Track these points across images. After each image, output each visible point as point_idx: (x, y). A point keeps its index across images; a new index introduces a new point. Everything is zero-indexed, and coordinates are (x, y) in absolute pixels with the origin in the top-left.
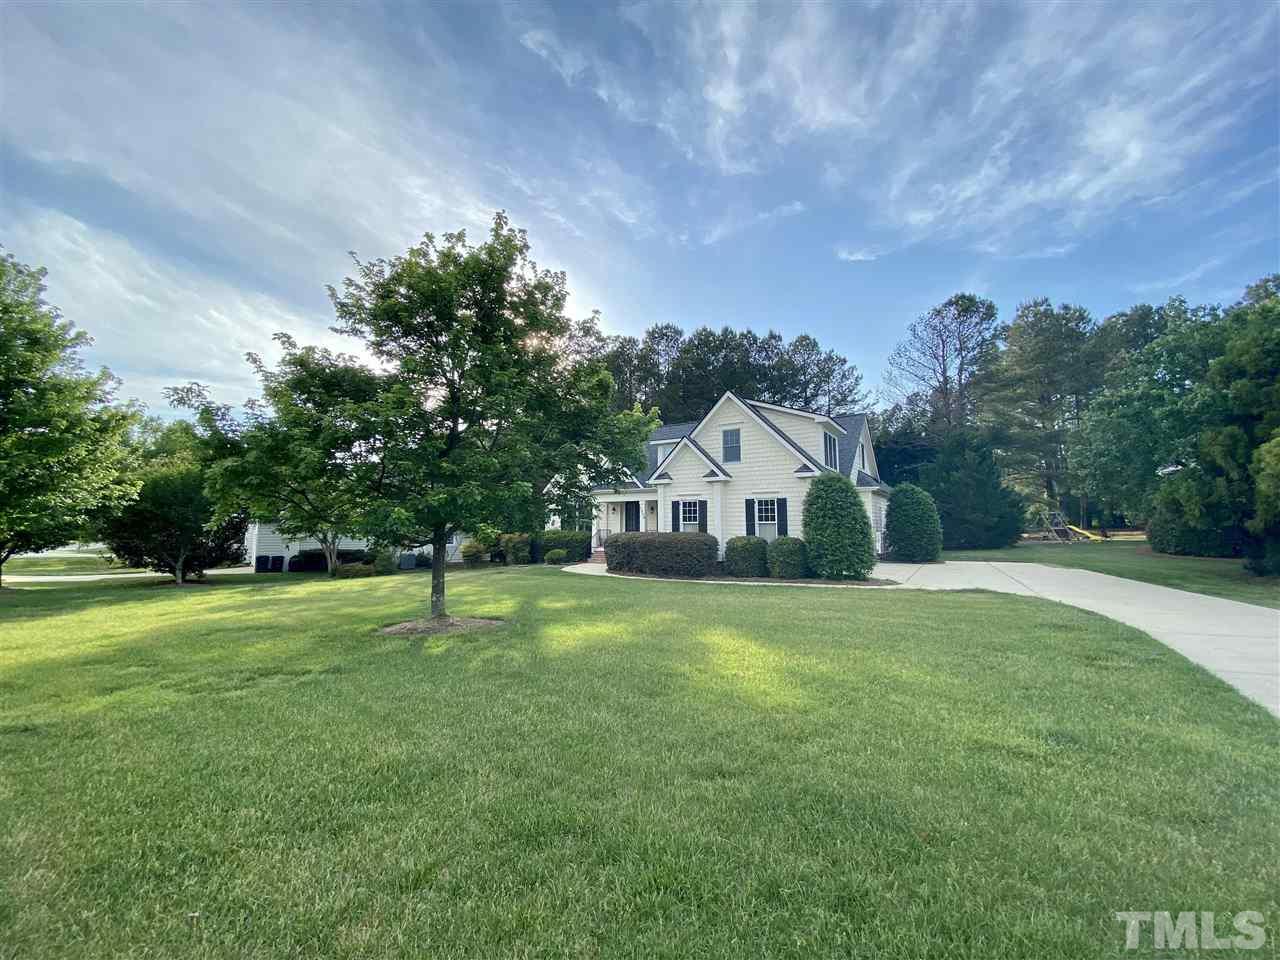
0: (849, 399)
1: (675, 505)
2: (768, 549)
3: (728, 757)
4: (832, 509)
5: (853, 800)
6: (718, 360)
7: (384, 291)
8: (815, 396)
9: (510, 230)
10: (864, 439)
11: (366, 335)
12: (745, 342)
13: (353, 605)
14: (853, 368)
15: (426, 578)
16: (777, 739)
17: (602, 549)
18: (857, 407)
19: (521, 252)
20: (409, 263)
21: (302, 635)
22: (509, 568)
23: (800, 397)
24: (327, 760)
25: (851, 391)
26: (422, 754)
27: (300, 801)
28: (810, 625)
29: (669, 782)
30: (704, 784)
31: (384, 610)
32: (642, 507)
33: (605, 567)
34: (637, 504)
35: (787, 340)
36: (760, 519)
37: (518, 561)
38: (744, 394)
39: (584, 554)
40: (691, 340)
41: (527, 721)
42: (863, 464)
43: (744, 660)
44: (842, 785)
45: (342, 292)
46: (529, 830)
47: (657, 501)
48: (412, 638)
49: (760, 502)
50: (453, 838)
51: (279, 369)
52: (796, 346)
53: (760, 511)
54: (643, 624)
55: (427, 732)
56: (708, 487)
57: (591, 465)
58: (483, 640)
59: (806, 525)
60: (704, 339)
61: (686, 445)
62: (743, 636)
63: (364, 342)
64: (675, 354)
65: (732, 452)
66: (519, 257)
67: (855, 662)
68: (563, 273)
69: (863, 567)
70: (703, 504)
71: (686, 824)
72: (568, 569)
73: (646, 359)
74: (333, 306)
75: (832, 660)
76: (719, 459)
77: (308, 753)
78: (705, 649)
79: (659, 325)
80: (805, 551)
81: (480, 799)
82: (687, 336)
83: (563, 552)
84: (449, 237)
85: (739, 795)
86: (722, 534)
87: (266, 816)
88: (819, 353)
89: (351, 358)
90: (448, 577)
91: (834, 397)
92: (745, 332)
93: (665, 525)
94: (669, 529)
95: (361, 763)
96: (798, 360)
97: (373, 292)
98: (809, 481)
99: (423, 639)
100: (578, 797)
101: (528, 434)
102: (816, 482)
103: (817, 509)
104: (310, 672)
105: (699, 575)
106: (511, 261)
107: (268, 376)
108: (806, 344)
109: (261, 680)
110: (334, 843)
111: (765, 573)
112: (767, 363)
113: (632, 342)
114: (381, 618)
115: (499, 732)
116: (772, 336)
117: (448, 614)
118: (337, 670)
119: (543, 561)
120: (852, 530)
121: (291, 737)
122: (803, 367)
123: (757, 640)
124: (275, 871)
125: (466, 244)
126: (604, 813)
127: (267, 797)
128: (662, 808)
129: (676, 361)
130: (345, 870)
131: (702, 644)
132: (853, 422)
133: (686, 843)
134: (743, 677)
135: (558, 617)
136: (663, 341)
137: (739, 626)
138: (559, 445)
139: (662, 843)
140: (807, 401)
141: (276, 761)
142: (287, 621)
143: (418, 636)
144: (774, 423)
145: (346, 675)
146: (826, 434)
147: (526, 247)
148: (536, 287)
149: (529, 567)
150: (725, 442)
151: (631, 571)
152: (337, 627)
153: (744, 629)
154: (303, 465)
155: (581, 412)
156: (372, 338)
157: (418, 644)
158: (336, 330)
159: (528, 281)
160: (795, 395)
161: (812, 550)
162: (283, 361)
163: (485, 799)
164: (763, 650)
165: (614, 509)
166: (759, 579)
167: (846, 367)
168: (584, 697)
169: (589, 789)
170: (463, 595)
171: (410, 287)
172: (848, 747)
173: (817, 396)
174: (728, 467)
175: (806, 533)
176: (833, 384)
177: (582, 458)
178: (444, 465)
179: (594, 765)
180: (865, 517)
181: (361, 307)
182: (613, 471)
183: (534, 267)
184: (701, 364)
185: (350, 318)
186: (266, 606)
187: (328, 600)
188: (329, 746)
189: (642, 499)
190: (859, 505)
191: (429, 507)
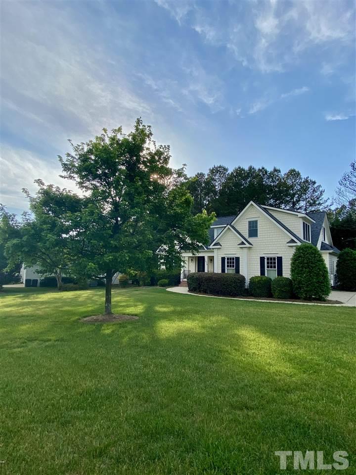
0: (317, 203)
1: (223, 259)
2: (272, 283)
3: (250, 398)
4: (307, 263)
5: (315, 428)
6: (246, 183)
7: (84, 158)
8: (298, 201)
9: (143, 126)
10: (326, 225)
11: (76, 179)
12: (261, 174)
13: (68, 306)
14: (319, 186)
15: (103, 292)
16: (275, 391)
17: (186, 280)
18: (321, 207)
19: (149, 137)
20: (96, 144)
21: (46, 321)
22: (141, 288)
23: (290, 202)
24: (58, 387)
25: (318, 198)
26: (102, 386)
27: (48, 407)
28: (294, 326)
29: (220, 410)
30: (238, 412)
31: (82, 309)
32: (206, 259)
33: (187, 289)
34: (203, 258)
35: (283, 173)
36: (268, 267)
37: (145, 285)
38: (260, 202)
39: (177, 282)
40: (232, 173)
41: (151, 373)
42: (324, 238)
43: (259, 345)
44: (310, 419)
45: (65, 159)
46: (152, 431)
47: (213, 257)
48: (96, 324)
49: (268, 259)
50: (116, 432)
51: (37, 195)
52: (288, 176)
53: (268, 263)
54: (207, 323)
55: (104, 375)
56: (241, 250)
57: (182, 241)
58: (129, 327)
59: (292, 271)
60: (239, 172)
61: (229, 228)
62: (258, 331)
63: (75, 182)
64: (223, 180)
65: (253, 231)
66: (147, 139)
67: (318, 348)
68: (169, 146)
69: (323, 294)
70: (238, 259)
71: (229, 434)
72: (169, 289)
73: (209, 184)
74: (61, 165)
75: (305, 348)
76: (246, 236)
77: (51, 382)
78: (238, 338)
79: (216, 166)
80: (292, 285)
81: (129, 412)
82: (230, 172)
83: (166, 281)
84: (115, 131)
85: (255, 420)
86: (247, 275)
87: (33, 414)
88: (300, 178)
89: (69, 191)
90: (113, 292)
91: (309, 201)
92: (261, 168)
93: (218, 269)
94: (220, 271)
95: (74, 389)
96: (289, 182)
97: (79, 158)
98: (295, 248)
99: (101, 325)
100: (176, 415)
101: (150, 226)
102: (298, 249)
103: (299, 263)
104: (50, 340)
105: (235, 295)
106: (144, 141)
107: (32, 200)
108: (294, 174)
109: (30, 343)
110: (62, 430)
111: (270, 296)
112: (272, 184)
113: (202, 175)
114: (82, 313)
115: (138, 377)
116: (275, 170)
117: (113, 312)
118: (62, 340)
119: (157, 285)
120: (318, 275)
121: (43, 374)
122: (292, 186)
123: (265, 334)
124: (37, 442)
125: (122, 133)
126: (188, 424)
127: (33, 404)
128: (217, 425)
129: (224, 184)
130: (68, 444)
131: (237, 334)
132: (319, 216)
133: (228, 445)
134: (258, 355)
135: (165, 316)
136: (218, 174)
137: (255, 326)
138: (165, 231)
139: (216, 443)
140: (294, 204)
141: (36, 385)
142: (40, 313)
143: (99, 323)
144: (276, 217)
145: (67, 343)
146: (304, 223)
147: (151, 134)
148: (155, 154)
149: (151, 288)
150: (250, 227)
151: (200, 292)
152: (62, 317)
153: (259, 327)
154: (48, 242)
155: (176, 214)
156: (79, 180)
157: (99, 328)
158: (61, 176)
159: (151, 151)
160: (287, 201)
161: (296, 284)
162: (39, 192)
163: (131, 412)
164: (269, 340)
165: (192, 260)
166: (267, 298)
167: (316, 185)
168: (178, 361)
169: (181, 411)
170: (119, 302)
171: (96, 156)
172: (313, 398)
173: (299, 201)
174: (251, 240)
175: (292, 275)
176: (308, 195)
177: (177, 237)
178: (112, 242)
179: (183, 398)
180: (325, 267)
181: (74, 166)
182: (192, 244)
183: (154, 144)
184: (237, 185)
185: (69, 171)
186: (30, 305)
187: (58, 303)
188: (60, 379)
189: (206, 255)
190: (322, 261)
191: (105, 262)
